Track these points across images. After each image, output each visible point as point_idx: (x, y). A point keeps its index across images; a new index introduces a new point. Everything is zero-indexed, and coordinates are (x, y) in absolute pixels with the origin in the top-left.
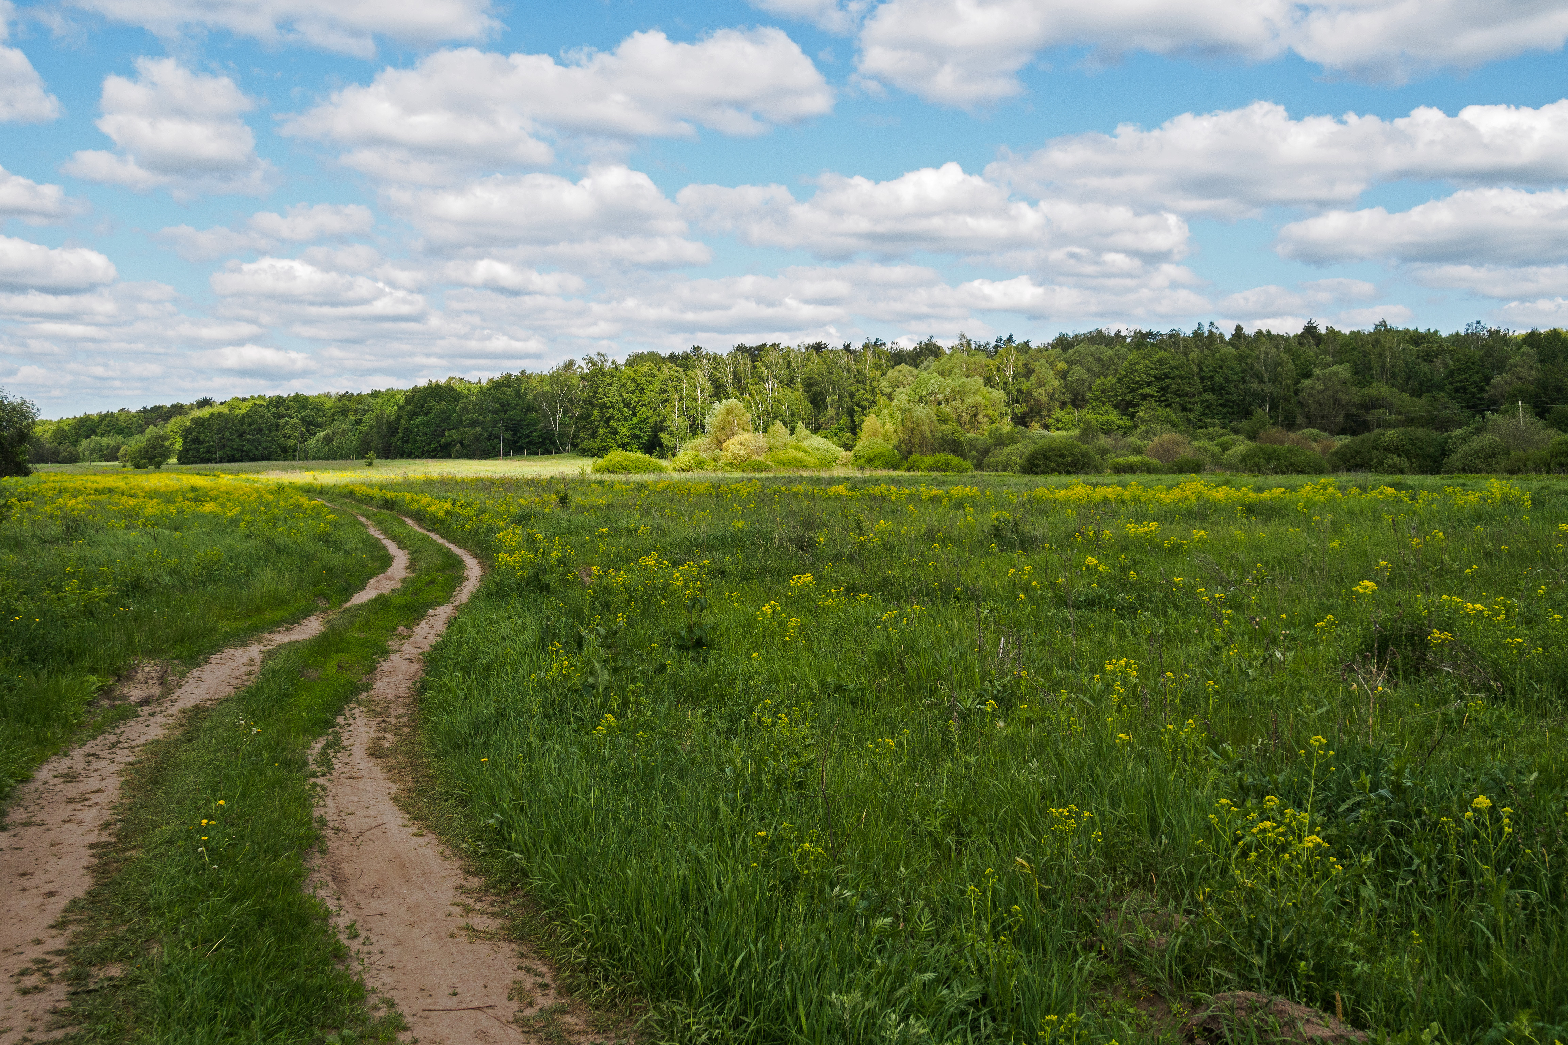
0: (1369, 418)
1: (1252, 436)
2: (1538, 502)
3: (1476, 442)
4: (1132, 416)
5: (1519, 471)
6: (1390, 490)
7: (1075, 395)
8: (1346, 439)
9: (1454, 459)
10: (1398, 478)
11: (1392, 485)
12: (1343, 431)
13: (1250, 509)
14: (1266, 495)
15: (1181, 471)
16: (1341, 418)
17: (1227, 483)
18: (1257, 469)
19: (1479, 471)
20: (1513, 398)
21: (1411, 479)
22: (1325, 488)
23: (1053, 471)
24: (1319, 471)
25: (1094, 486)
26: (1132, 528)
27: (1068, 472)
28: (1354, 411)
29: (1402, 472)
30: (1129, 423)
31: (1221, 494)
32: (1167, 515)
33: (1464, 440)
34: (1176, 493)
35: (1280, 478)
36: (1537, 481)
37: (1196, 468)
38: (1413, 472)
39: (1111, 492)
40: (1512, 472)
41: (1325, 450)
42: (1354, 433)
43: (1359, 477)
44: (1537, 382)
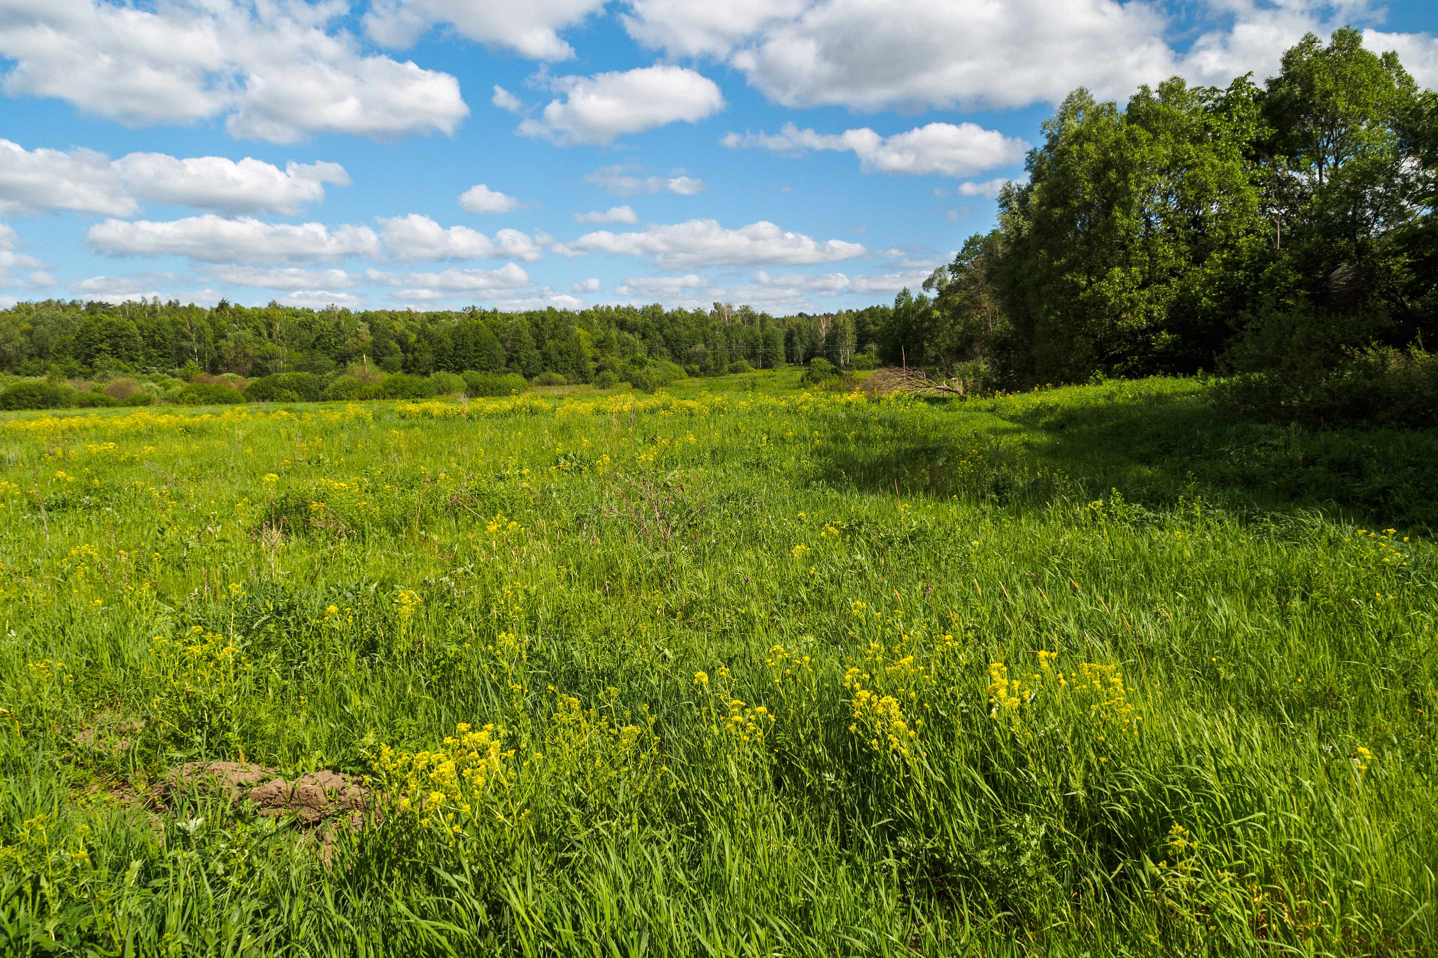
0: (269, 366)
1: (187, 379)
2: (377, 418)
3: (340, 381)
4: (91, 365)
5: (366, 398)
6: (285, 413)
7: (42, 349)
8: (256, 379)
9: (327, 392)
10: (289, 405)
11: (287, 410)
12: (252, 375)
13: (187, 430)
14: (197, 419)
15: (134, 404)
16: (249, 366)
17: (169, 412)
18: (193, 402)
19: (342, 399)
20: (359, 352)
21: (299, 406)
22: (240, 413)
23: (25, 407)
24: (238, 402)
25: (61, 418)
26: (94, 448)
27: (39, 408)
28: (259, 361)
29: (294, 401)
30: (89, 370)
31: (163, 420)
32: (122, 437)
33: (332, 379)
34: (129, 421)
35: (210, 408)
36: (376, 404)
37: (146, 402)
38: (301, 401)
39: (75, 422)
40: (361, 399)
41: (241, 387)
42: (260, 375)
43: (264, 405)
44: (373, 343)
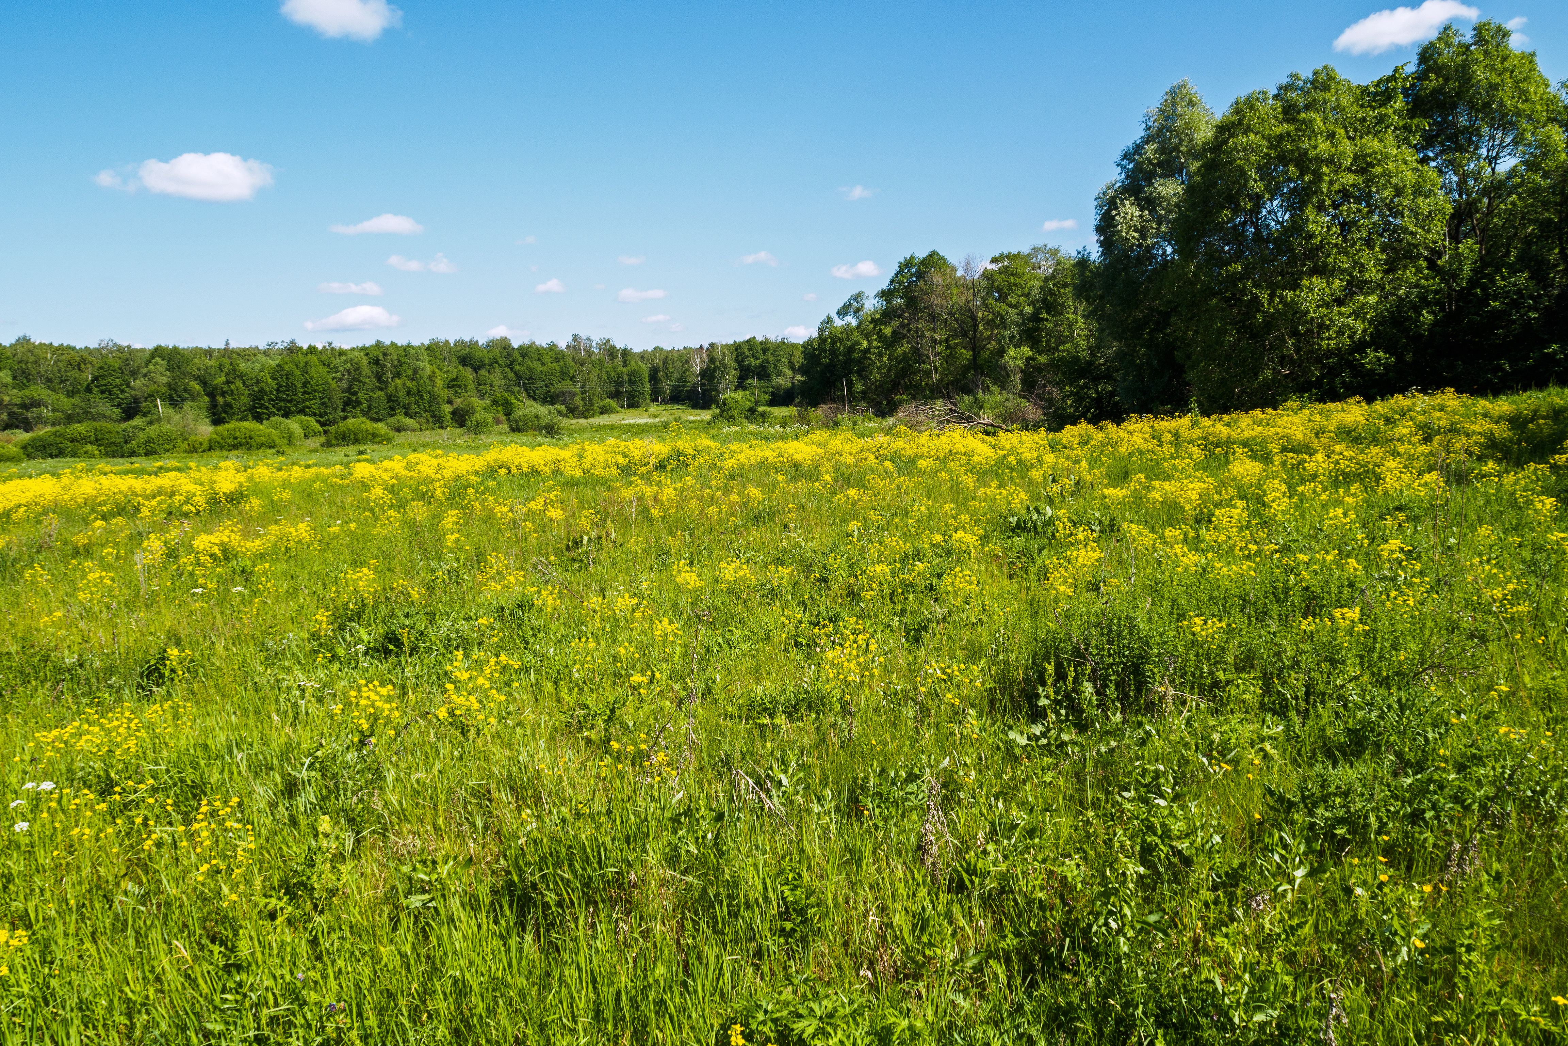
5: (195, 452)
20: (150, 397)
44: (169, 385)
